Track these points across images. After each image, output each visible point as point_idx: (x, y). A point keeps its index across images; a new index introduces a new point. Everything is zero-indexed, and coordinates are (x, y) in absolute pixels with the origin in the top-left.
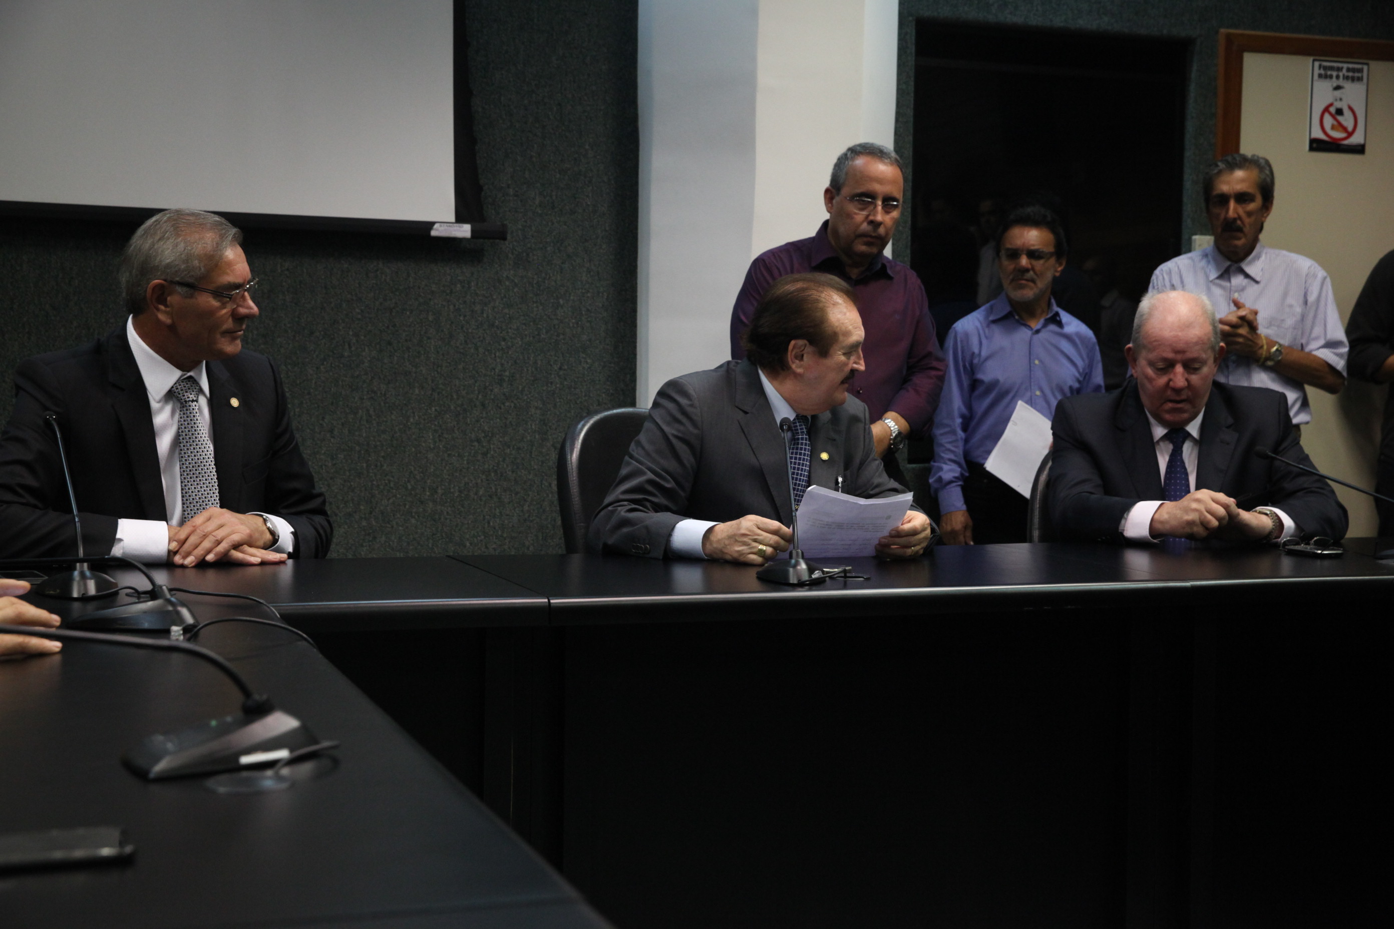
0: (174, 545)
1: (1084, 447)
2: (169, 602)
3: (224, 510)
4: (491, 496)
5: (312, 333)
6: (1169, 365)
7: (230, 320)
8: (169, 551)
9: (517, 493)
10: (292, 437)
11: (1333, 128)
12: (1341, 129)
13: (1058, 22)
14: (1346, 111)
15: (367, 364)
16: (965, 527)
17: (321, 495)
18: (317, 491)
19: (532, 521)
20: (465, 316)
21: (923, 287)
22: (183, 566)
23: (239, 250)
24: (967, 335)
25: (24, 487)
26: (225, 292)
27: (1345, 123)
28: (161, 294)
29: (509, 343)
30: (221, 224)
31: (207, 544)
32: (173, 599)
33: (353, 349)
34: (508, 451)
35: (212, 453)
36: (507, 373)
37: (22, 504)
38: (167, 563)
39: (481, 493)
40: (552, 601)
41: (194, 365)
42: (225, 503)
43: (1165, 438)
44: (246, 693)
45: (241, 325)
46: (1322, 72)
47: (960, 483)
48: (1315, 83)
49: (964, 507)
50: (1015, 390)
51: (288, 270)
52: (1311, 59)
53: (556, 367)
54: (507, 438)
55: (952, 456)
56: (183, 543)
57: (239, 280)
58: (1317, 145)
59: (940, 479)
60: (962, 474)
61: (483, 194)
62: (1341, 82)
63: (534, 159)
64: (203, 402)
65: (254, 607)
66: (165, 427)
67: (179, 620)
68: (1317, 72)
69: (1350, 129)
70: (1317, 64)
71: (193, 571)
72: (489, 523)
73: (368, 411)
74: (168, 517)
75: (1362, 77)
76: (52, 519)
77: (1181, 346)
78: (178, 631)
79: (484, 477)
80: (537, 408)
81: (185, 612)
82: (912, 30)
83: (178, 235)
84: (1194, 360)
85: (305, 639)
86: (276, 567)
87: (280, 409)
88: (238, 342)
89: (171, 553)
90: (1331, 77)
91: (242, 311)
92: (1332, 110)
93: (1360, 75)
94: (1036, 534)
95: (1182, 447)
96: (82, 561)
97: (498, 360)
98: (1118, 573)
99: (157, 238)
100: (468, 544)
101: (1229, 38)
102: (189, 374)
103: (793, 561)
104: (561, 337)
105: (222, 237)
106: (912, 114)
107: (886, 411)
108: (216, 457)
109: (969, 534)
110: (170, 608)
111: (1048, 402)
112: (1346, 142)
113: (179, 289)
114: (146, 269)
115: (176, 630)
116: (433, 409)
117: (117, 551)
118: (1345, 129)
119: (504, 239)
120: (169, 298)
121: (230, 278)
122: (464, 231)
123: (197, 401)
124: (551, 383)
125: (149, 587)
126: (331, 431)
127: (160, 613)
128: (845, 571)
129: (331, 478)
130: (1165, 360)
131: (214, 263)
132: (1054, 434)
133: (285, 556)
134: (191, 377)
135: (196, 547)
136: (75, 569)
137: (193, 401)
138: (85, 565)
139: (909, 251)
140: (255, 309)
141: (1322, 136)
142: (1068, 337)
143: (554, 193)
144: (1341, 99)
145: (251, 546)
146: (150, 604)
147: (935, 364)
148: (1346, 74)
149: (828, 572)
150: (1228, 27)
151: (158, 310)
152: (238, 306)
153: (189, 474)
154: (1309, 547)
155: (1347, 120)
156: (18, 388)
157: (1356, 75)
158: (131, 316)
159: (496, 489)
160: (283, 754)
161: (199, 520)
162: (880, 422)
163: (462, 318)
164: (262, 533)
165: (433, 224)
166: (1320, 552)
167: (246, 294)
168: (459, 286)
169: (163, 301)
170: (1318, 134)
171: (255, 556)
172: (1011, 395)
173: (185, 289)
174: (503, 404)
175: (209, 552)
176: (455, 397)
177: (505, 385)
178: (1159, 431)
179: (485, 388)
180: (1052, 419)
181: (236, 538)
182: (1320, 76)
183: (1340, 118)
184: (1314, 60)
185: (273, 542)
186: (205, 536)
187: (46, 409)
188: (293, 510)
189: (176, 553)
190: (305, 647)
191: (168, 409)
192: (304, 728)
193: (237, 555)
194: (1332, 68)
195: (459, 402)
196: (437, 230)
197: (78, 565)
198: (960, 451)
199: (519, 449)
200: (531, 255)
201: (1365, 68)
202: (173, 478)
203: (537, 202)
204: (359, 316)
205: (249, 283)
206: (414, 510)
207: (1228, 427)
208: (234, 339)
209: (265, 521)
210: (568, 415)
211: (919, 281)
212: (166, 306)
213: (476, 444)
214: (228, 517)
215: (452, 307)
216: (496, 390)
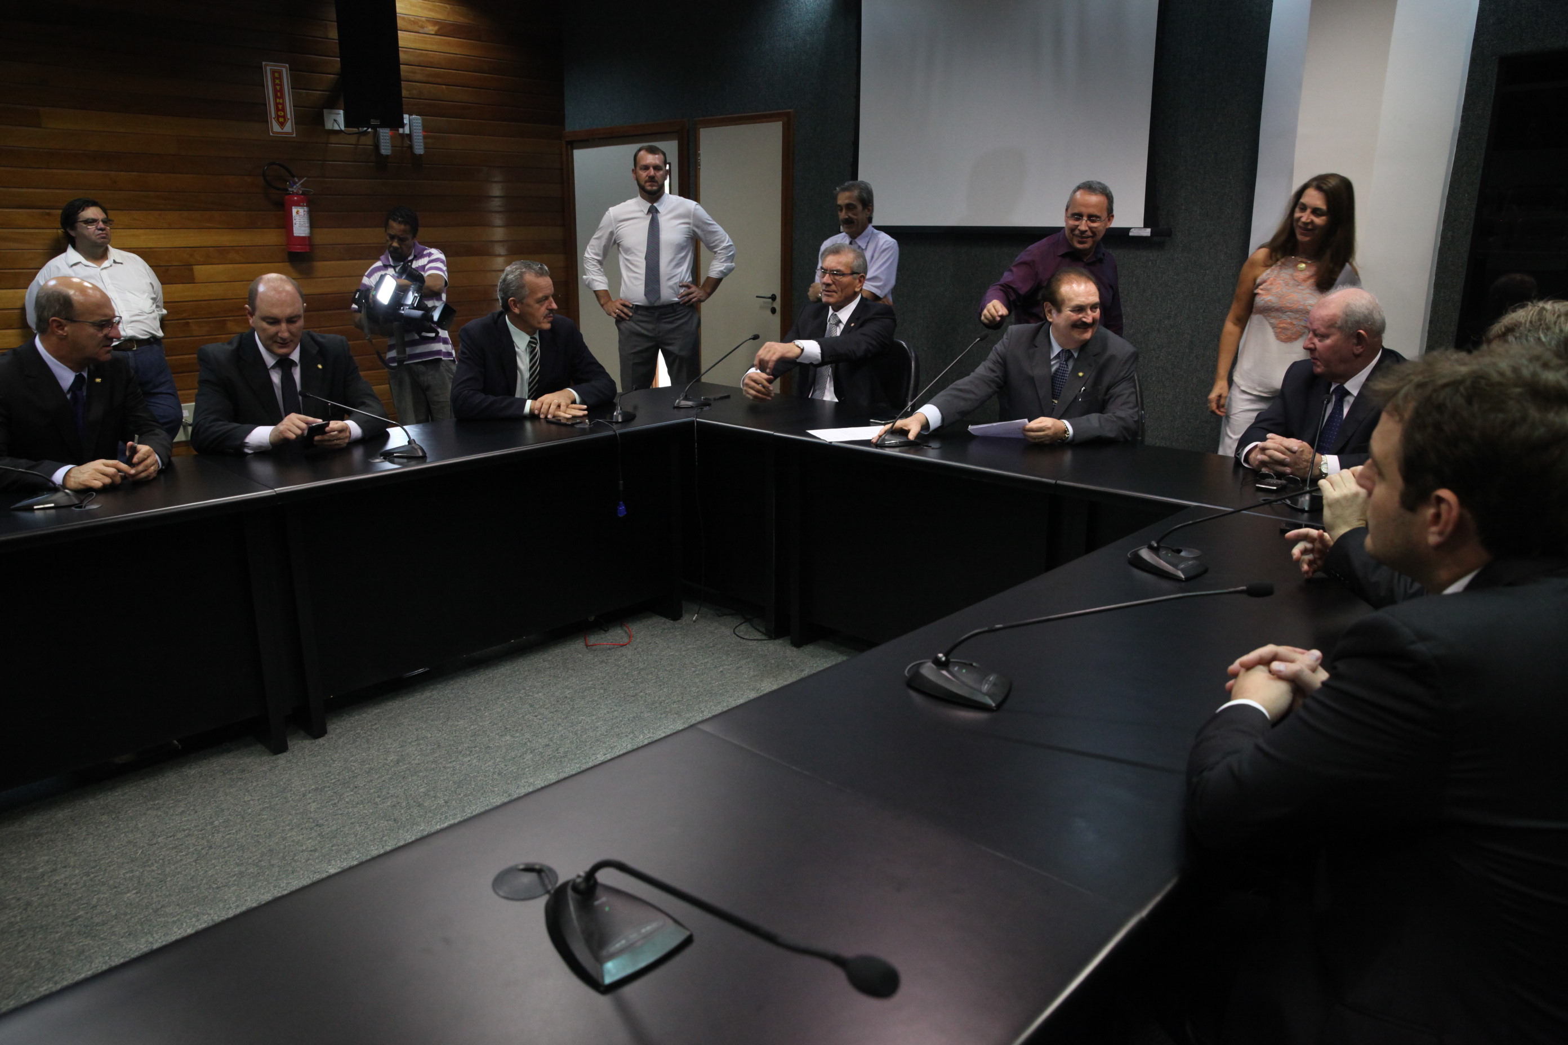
9: (1173, 382)
19: (1180, 398)
20: (1152, 280)
29: (1176, 296)
36: (1173, 313)
39: (1154, 379)
53: (1201, 311)
54: (1170, 350)
61: (1160, 211)
63: (1198, 187)
72: (1156, 396)
97: (1169, 305)
104: (1206, 293)
116: (1132, 331)
119: (1173, 235)
122: (1147, 232)
124: (1198, 320)
143: (1208, 207)
165: (1130, 228)
168: (1150, 263)
177: (1171, 320)
179: (1160, 321)
195: (1146, 328)
196: (1133, 232)
199: (1176, 356)
200: (1192, 244)
203: (1198, 212)
213: (1153, 351)
215: (1145, 275)
216: (1166, 322)
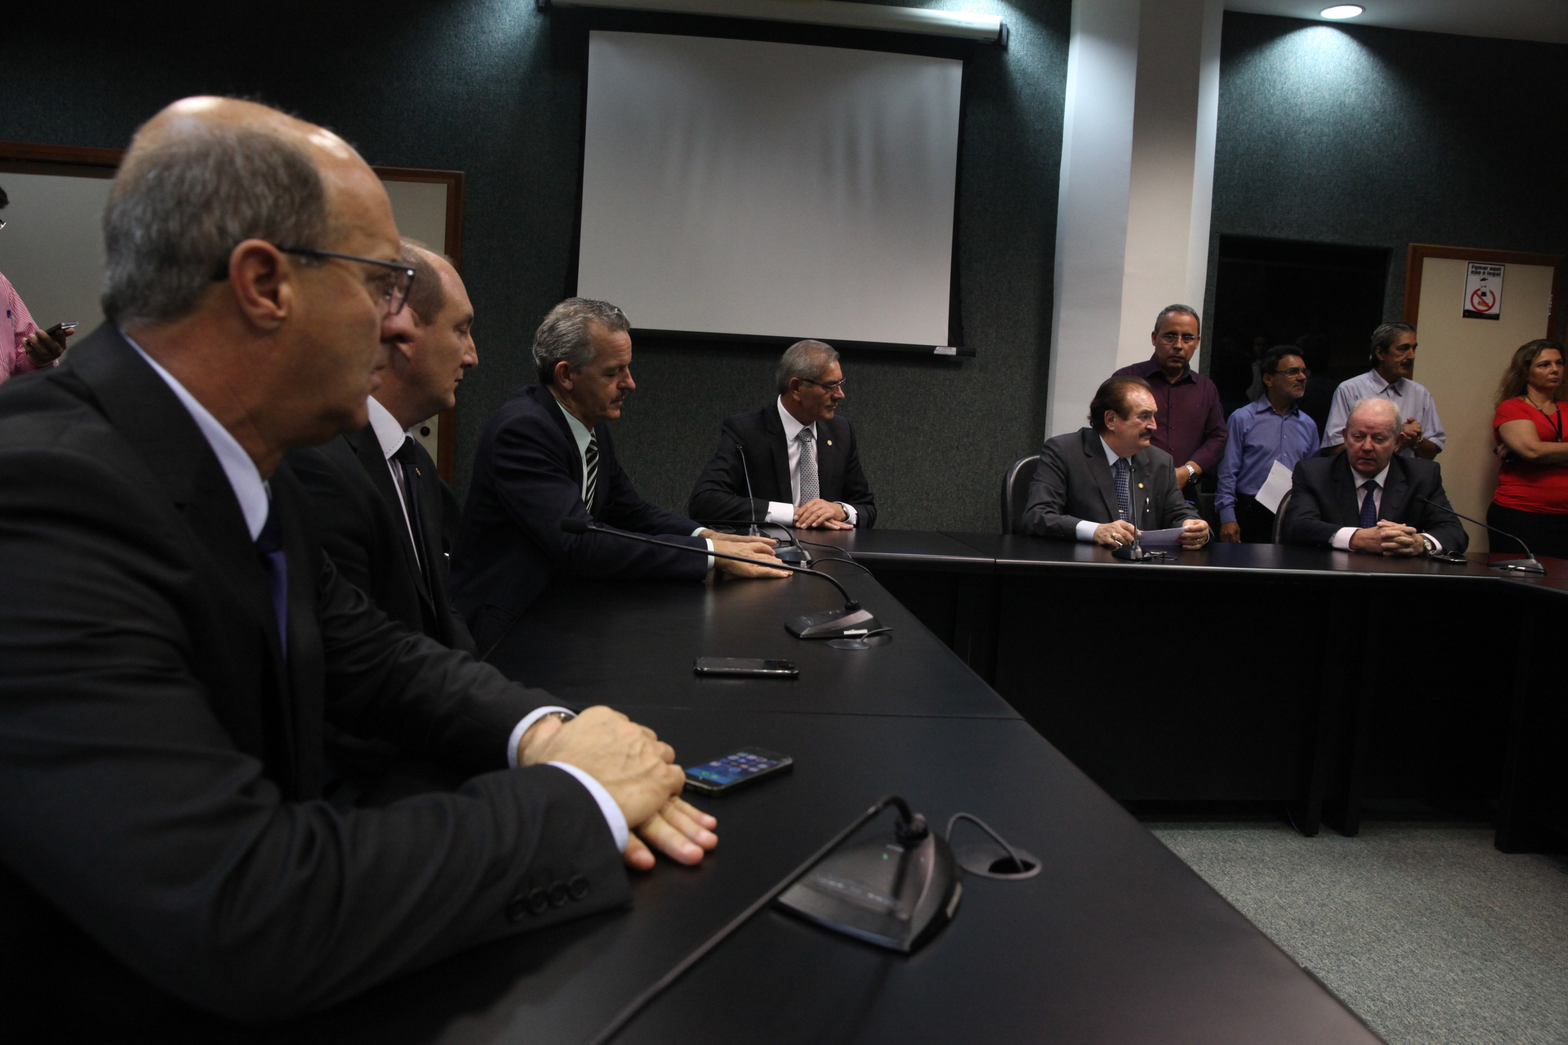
0: (796, 517)
1: (1311, 491)
2: (799, 547)
3: (822, 500)
4: (959, 499)
5: (867, 405)
6: (1362, 436)
7: (830, 400)
8: (794, 520)
9: (973, 498)
10: (858, 463)
11: (1479, 303)
12: (1484, 304)
13: (1307, 237)
14: (1488, 293)
15: (895, 423)
16: (1236, 532)
17: (872, 494)
18: (870, 491)
20: (950, 398)
21: (1216, 389)
22: (800, 528)
23: (838, 363)
24: (1242, 420)
25: (725, 483)
26: (828, 386)
27: (1487, 301)
28: (796, 385)
29: (974, 414)
30: (830, 349)
31: (813, 518)
32: (801, 546)
33: (889, 414)
34: (970, 474)
35: (817, 469)
36: (972, 431)
37: (723, 491)
38: (791, 527)
39: (954, 496)
40: (997, 560)
41: (810, 423)
42: (821, 498)
43: (1364, 486)
44: (848, 600)
45: (835, 403)
46: (1474, 270)
47: (1234, 506)
48: (1469, 276)
49: (1235, 520)
50: (1271, 453)
51: (856, 371)
52: (1467, 262)
55: (1229, 491)
56: (801, 516)
57: (837, 380)
58: (1468, 314)
59: (1222, 503)
60: (1235, 500)
61: (964, 331)
62: (1486, 276)
63: (993, 312)
64: (814, 442)
65: (839, 553)
66: (794, 455)
67: (805, 558)
68: (1470, 270)
69: (1490, 304)
70: (1471, 265)
71: (806, 531)
72: (957, 513)
73: (895, 448)
74: (793, 502)
75: (1500, 273)
76: (736, 500)
77: (1371, 424)
78: (804, 563)
79: (956, 488)
80: (987, 451)
81: (807, 553)
82: (1217, 243)
83: (807, 354)
84: (1379, 434)
85: (868, 572)
86: (847, 532)
87: (853, 448)
88: (833, 412)
89: (795, 521)
90: (1480, 273)
91: (836, 395)
92: (1479, 293)
93: (1499, 272)
94: (1277, 538)
95: (1373, 492)
96: (754, 524)
97: (967, 423)
98: (1328, 565)
99: (797, 355)
100: (945, 524)
101: (1415, 249)
102: (807, 427)
103: (1134, 547)
104: (1003, 412)
105: (830, 356)
106: (1215, 290)
107: (1188, 460)
108: (819, 472)
109: (1238, 536)
110: (800, 551)
111: (1291, 461)
112: (1487, 312)
113: (805, 382)
114: (790, 371)
115: (803, 562)
116: (930, 449)
117: (768, 519)
118: (1486, 305)
119: (975, 356)
120: (800, 388)
121: (831, 378)
122: (953, 351)
123: (810, 441)
125: (789, 539)
126: (875, 459)
127: (794, 553)
128: (1163, 554)
129: (873, 484)
130: (1361, 432)
131: (824, 370)
132: (1293, 482)
133: (852, 526)
134: (808, 429)
135: (807, 518)
136: (750, 527)
137: (809, 441)
138: (756, 525)
139: (1209, 370)
140: (843, 395)
141: (1472, 309)
142: (1302, 423)
143: (1003, 331)
144: (1485, 287)
145: (835, 520)
146: (790, 548)
147: (1221, 433)
148: (1490, 271)
149: (1153, 554)
150: (1414, 242)
151: (794, 393)
152: (835, 393)
153: (805, 481)
154: (1445, 556)
155: (1489, 299)
156: (724, 431)
157: (1496, 272)
158: (780, 395)
159: (962, 495)
160: (865, 631)
161: (809, 504)
162: (1183, 466)
163: (948, 399)
164: (841, 513)
165: (936, 347)
166: (1453, 560)
167: (839, 387)
168: (948, 381)
169: (797, 389)
170: (1469, 307)
171: (837, 525)
172: (1269, 456)
173: (808, 383)
174: (969, 447)
175: (813, 522)
176: (942, 443)
177: (970, 438)
178: (1359, 482)
179: (959, 439)
180: (1293, 470)
181: (828, 515)
182: (1472, 272)
183: (1484, 298)
184: (1469, 263)
185: (846, 518)
186: (812, 513)
187: (736, 443)
188: (857, 502)
189: (797, 521)
190: (867, 576)
191: (796, 445)
192: (875, 619)
193: (828, 524)
194: (1480, 268)
195: (945, 446)
196: (937, 350)
197: (752, 525)
198: (1233, 487)
199: (976, 473)
200: (988, 365)
201: (1502, 268)
202: (797, 483)
203: (994, 335)
204: (893, 397)
205: (841, 381)
206: (917, 504)
207: (1402, 482)
208: (831, 410)
209: (843, 507)
210: (1005, 455)
211: (1214, 385)
212: (798, 391)
213: (952, 469)
214: (824, 503)
215: (943, 393)
216: (965, 440)
